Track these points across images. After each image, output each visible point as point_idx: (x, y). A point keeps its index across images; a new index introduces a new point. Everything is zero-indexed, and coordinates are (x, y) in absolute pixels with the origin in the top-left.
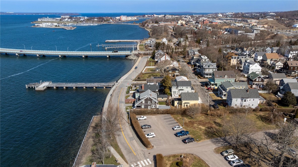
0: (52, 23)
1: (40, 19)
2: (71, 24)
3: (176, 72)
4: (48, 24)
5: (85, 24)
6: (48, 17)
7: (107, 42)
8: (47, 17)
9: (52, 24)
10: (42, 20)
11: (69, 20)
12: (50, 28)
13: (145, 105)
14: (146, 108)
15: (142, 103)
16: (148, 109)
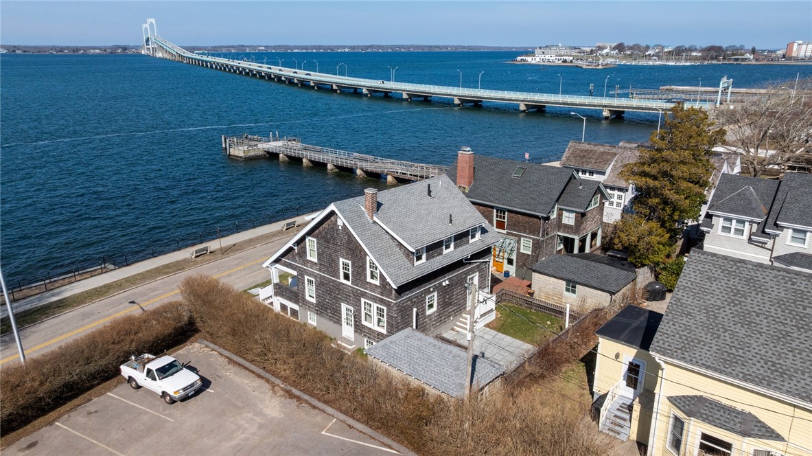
1: (540, 49)
2: (614, 60)
4: (549, 58)
9: (560, 58)
10: (543, 51)
11: (612, 52)
13: (321, 285)
14: (328, 308)
15: (303, 253)
16: (339, 322)
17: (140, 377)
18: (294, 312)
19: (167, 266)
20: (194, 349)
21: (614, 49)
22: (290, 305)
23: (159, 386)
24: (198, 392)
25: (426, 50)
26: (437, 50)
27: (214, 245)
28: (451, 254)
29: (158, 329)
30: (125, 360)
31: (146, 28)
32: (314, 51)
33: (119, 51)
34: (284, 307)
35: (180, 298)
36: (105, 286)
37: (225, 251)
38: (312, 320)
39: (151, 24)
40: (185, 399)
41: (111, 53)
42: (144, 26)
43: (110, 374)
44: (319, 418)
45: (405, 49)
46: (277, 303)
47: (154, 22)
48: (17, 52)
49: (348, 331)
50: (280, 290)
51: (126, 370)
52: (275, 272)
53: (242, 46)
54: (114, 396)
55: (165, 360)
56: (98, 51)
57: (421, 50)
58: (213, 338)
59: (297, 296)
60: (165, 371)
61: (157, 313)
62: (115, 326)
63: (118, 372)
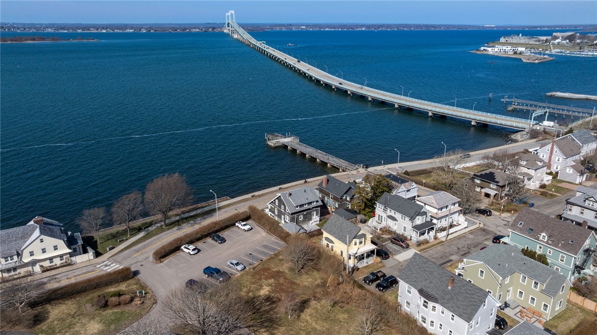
0: (514, 46)
1: (505, 38)
2: (559, 51)
3: (491, 186)
4: (506, 48)
5: (590, 53)
6: (520, 35)
7: (551, 96)
8: (518, 35)
9: (514, 48)
10: (507, 39)
11: (563, 42)
12: (499, 56)
13: (278, 210)
14: (279, 216)
15: (275, 203)
16: (281, 219)
17: (240, 226)
18: (273, 216)
19: (244, 200)
20: (250, 222)
21: (566, 39)
22: (272, 214)
23: (243, 228)
24: (250, 230)
25: (424, 29)
26: (432, 29)
27: (256, 193)
28: (306, 207)
29: (243, 217)
30: (237, 222)
31: (228, 16)
32: (340, 30)
33: (210, 30)
34: (271, 215)
35: (247, 210)
36: (229, 204)
37: (260, 196)
38: (277, 218)
39: (232, 14)
40: (248, 231)
41: (206, 31)
42: (227, 14)
43: (234, 225)
44: (272, 237)
45: (408, 28)
46: (270, 213)
47: (233, 13)
48: (152, 31)
49: (283, 222)
50: (270, 210)
51: (237, 224)
52: (269, 206)
53: (291, 25)
54: (234, 229)
55: (245, 223)
56: (197, 30)
57: (420, 29)
58: (254, 220)
59: (273, 212)
60: (244, 225)
61: (242, 213)
62: (234, 215)
63: (235, 224)
